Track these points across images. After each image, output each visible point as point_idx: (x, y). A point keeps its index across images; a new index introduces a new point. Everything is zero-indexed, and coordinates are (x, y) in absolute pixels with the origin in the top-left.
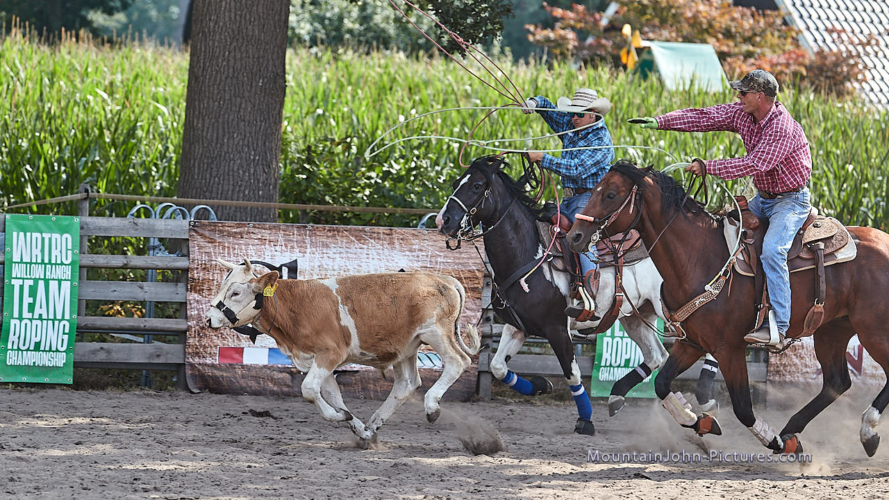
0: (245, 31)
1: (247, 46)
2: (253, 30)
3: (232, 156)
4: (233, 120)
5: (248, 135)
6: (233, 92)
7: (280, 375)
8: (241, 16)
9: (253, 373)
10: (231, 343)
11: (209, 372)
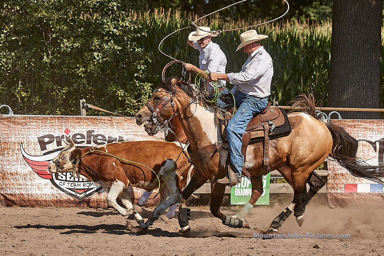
0: (359, 20)
1: (360, 28)
2: (364, 19)
3: (354, 85)
4: (354, 66)
5: (362, 73)
6: (354, 51)
7: (377, 198)
8: (357, 12)
9: (363, 197)
10: (351, 182)
11: (339, 197)
